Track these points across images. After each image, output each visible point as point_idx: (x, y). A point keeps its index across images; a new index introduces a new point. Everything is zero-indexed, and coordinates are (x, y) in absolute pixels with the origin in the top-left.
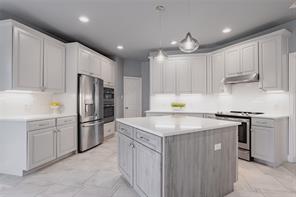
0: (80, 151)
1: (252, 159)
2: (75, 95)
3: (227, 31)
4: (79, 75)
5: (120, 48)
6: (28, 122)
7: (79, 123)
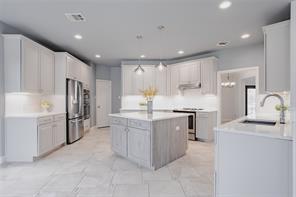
0: (68, 143)
1: (196, 139)
2: (64, 97)
3: (181, 52)
4: (68, 80)
5: (98, 56)
6: (38, 118)
7: (68, 120)
